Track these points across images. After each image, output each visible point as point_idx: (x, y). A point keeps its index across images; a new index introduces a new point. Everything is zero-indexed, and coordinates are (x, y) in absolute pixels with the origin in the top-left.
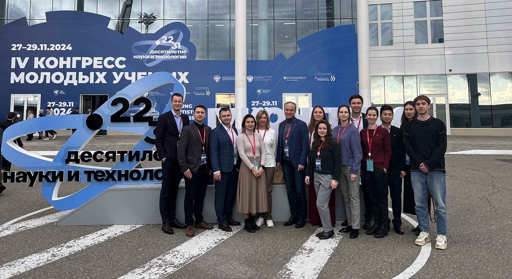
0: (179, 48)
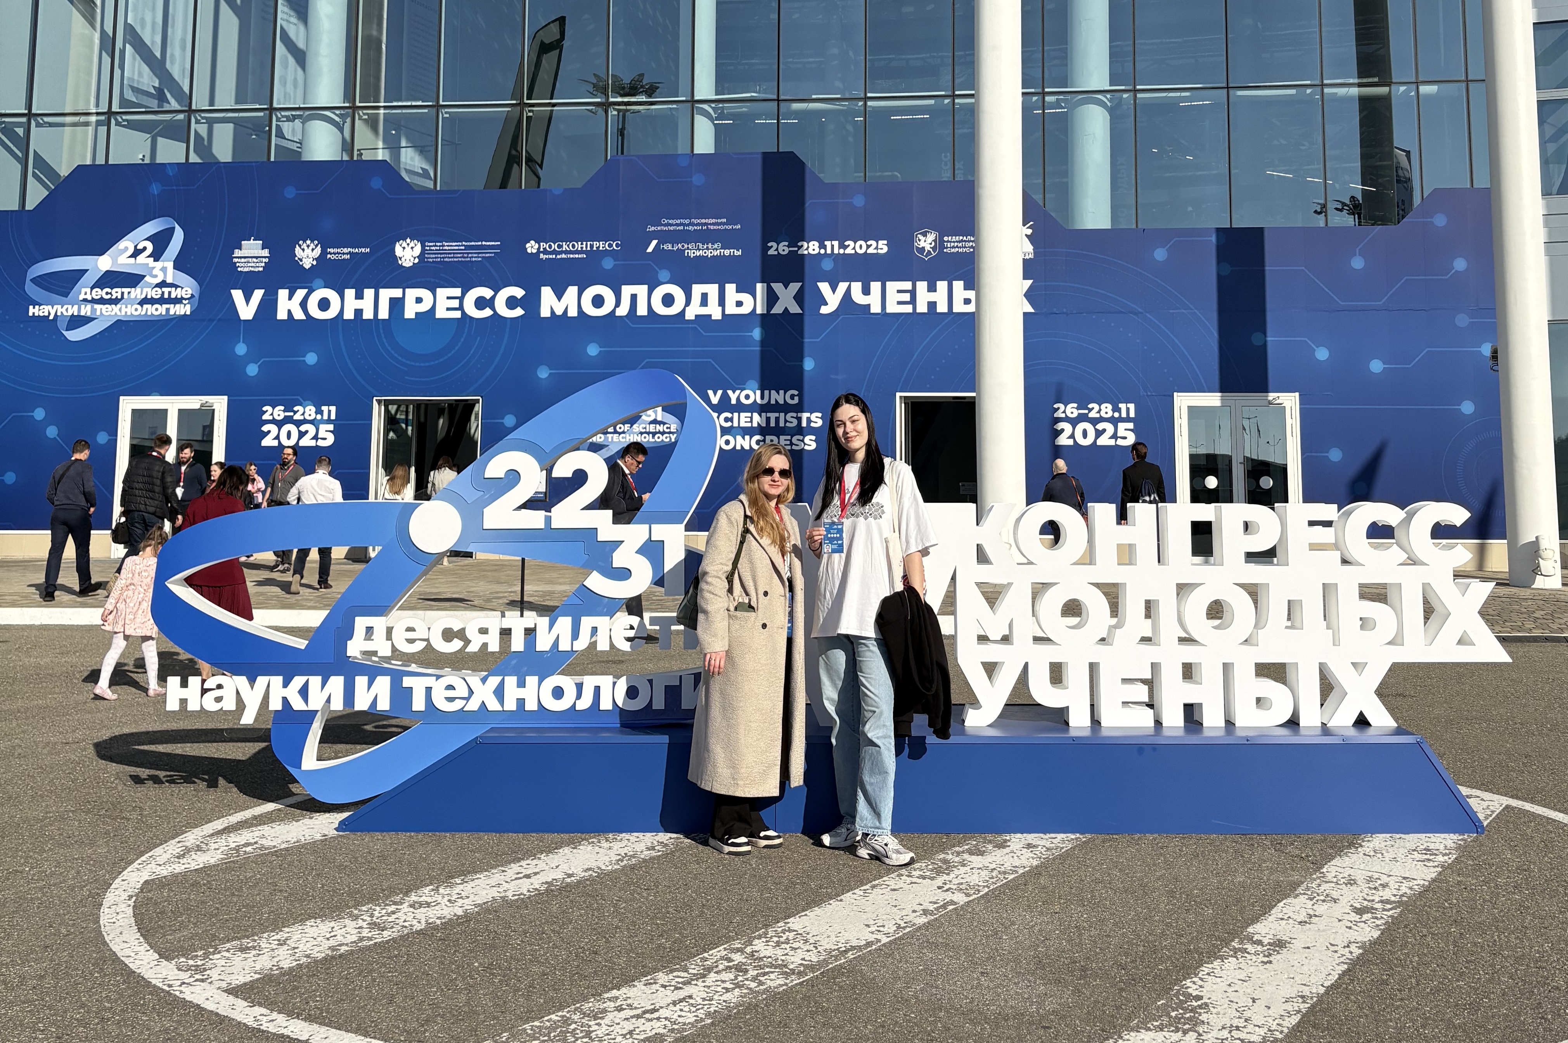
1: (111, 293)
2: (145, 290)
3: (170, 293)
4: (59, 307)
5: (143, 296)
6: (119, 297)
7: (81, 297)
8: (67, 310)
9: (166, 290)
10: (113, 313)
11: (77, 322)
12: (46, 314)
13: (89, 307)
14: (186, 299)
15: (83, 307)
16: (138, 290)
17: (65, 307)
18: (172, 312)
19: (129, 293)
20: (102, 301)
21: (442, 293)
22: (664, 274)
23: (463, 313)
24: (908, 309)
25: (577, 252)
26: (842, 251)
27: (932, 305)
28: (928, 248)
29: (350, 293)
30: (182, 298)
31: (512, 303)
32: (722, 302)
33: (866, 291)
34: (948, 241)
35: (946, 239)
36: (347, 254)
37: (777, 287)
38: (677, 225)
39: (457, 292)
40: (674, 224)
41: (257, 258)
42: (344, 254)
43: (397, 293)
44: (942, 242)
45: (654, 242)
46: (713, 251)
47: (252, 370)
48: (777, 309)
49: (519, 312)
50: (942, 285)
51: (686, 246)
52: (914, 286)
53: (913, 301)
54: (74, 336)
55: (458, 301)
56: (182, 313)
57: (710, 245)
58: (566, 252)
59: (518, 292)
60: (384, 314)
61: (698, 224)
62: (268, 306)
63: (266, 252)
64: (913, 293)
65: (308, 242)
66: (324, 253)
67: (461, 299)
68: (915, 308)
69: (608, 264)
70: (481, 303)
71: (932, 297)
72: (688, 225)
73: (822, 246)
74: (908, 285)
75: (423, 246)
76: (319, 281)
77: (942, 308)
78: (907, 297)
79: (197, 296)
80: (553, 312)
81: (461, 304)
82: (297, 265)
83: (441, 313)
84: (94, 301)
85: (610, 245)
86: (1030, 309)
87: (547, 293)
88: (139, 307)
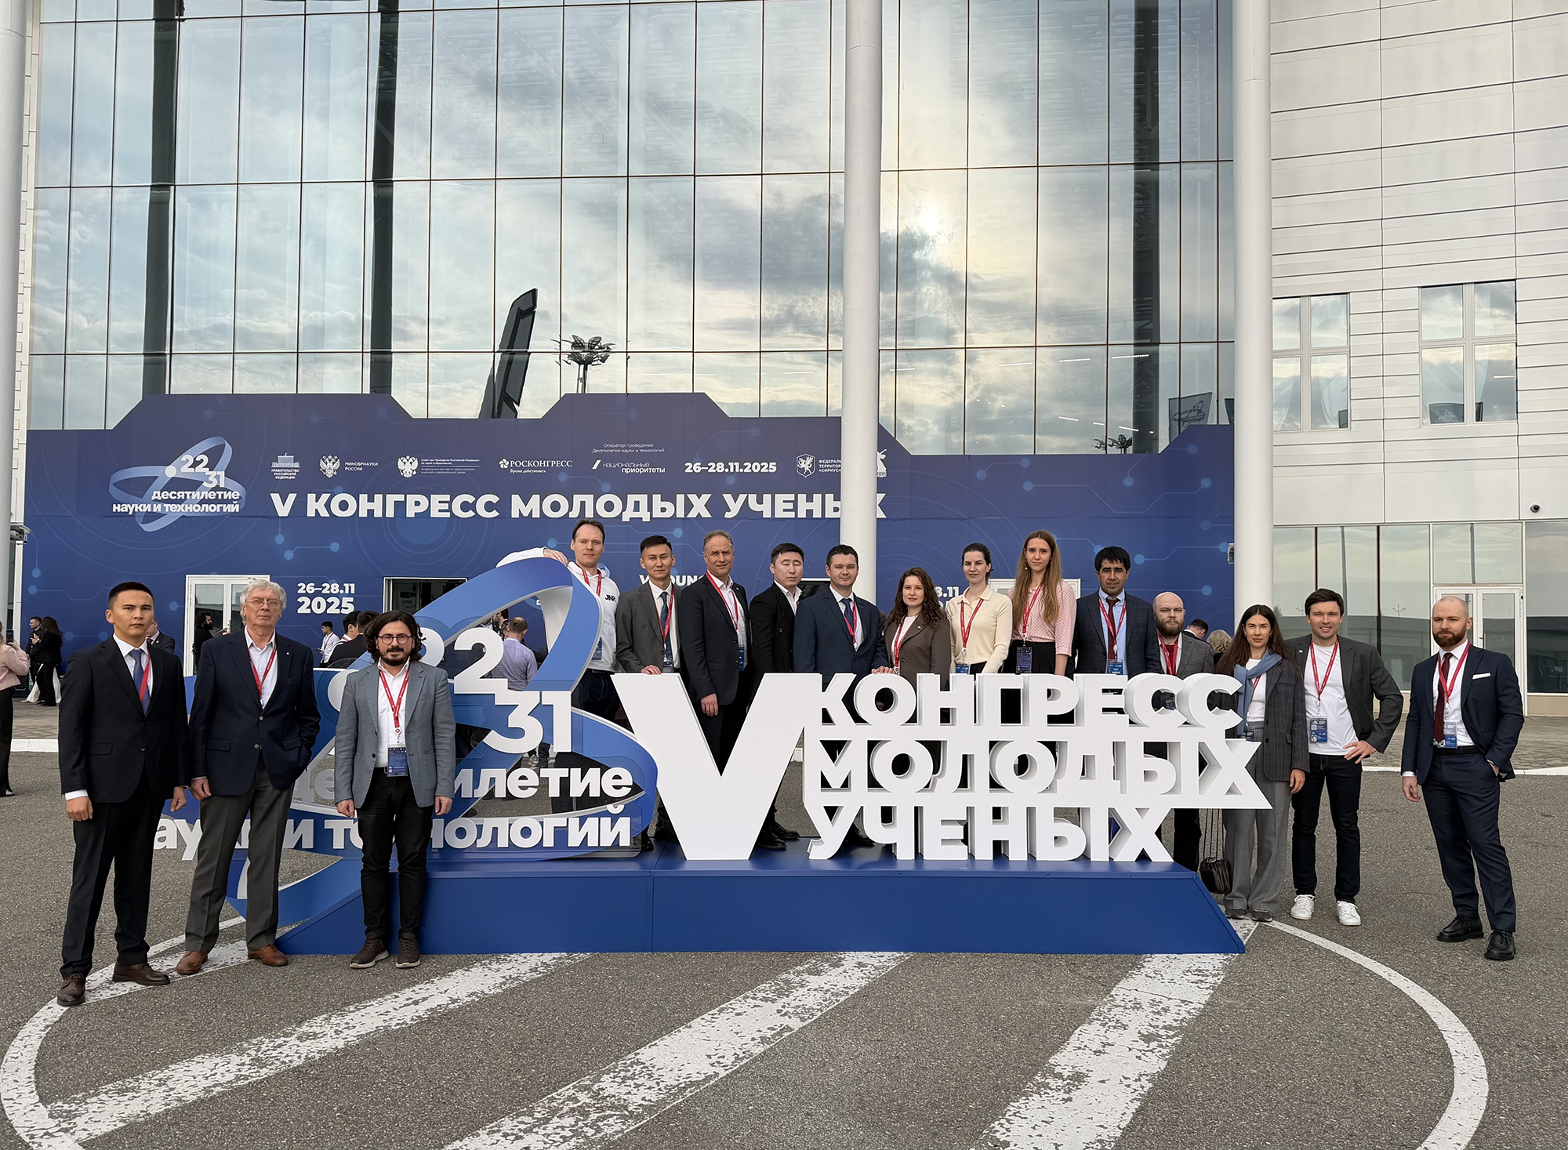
1: (176, 495)
2: (203, 493)
3: (223, 495)
4: (137, 505)
5: (202, 497)
6: (183, 498)
7: (153, 499)
8: (142, 508)
9: (220, 493)
10: (178, 511)
11: (151, 517)
12: (126, 510)
13: (159, 505)
14: (235, 500)
15: (155, 505)
16: (198, 493)
17: (141, 505)
18: (225, 510)
19: (191, 495)
20: (169, 501)
21: (435, 498)
22: (606, 486)
23: (452, 514)
24: (792, 515)
25: (539, 468)
26: (741, 470)
27: (809, 512)
28: (807, 468)
29: (363, 497)
30: (233, 499)
31: (489, 506)
32: (650, 509)
33: (760, 501)
34: (822, 463)
35: (820, 461)
36: (360, 467)
37: (693, 497)
38: (616, 448)
39: (447, 498)
40: (612, 448)
41: (290, 469)
42: (358, 466)
43: (401, 498)
44: (818, 464)
45: (598, 462)
46: (643, 469)
47: (289, 555)
48: (692, 514)
49: (495, 514)
50: (817, 497)
51: (622, 465)
52: (796, 497)
53: (795, 509)
54: (149, 527)
55: (447, 504)
56: (233, 511)
57: (641, 465)
58: (531, 468)
59: (494, 499)
60: (390, 513)
61: (632, 448)
62: (300, 506)
63: (297, 465)
64: (795, 503)
65: (330, 457)
66: (342, 465)
67: (450, 503)
68: (796, 515)
69: (563, 478)
70: (465, 506)
71: (810, 506)
72: (624, 449)
73: (727, 466)
74: (791, 497)
75: (419, 462)
76: (339, 488)
77: (817, 514)
78: (790, 506)
79: (244, 498)
80: (520, 514)
81: (450, 507)
82: (321, 474)
83: (434, 514)
84: (163, 501)
85: (564, 464)
86: (881, 515)
87: (516, 499)
88: (199, 506)
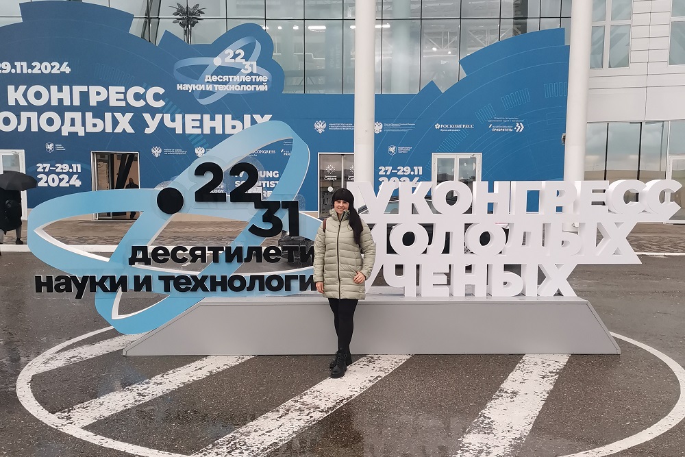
0: (255, 72)
